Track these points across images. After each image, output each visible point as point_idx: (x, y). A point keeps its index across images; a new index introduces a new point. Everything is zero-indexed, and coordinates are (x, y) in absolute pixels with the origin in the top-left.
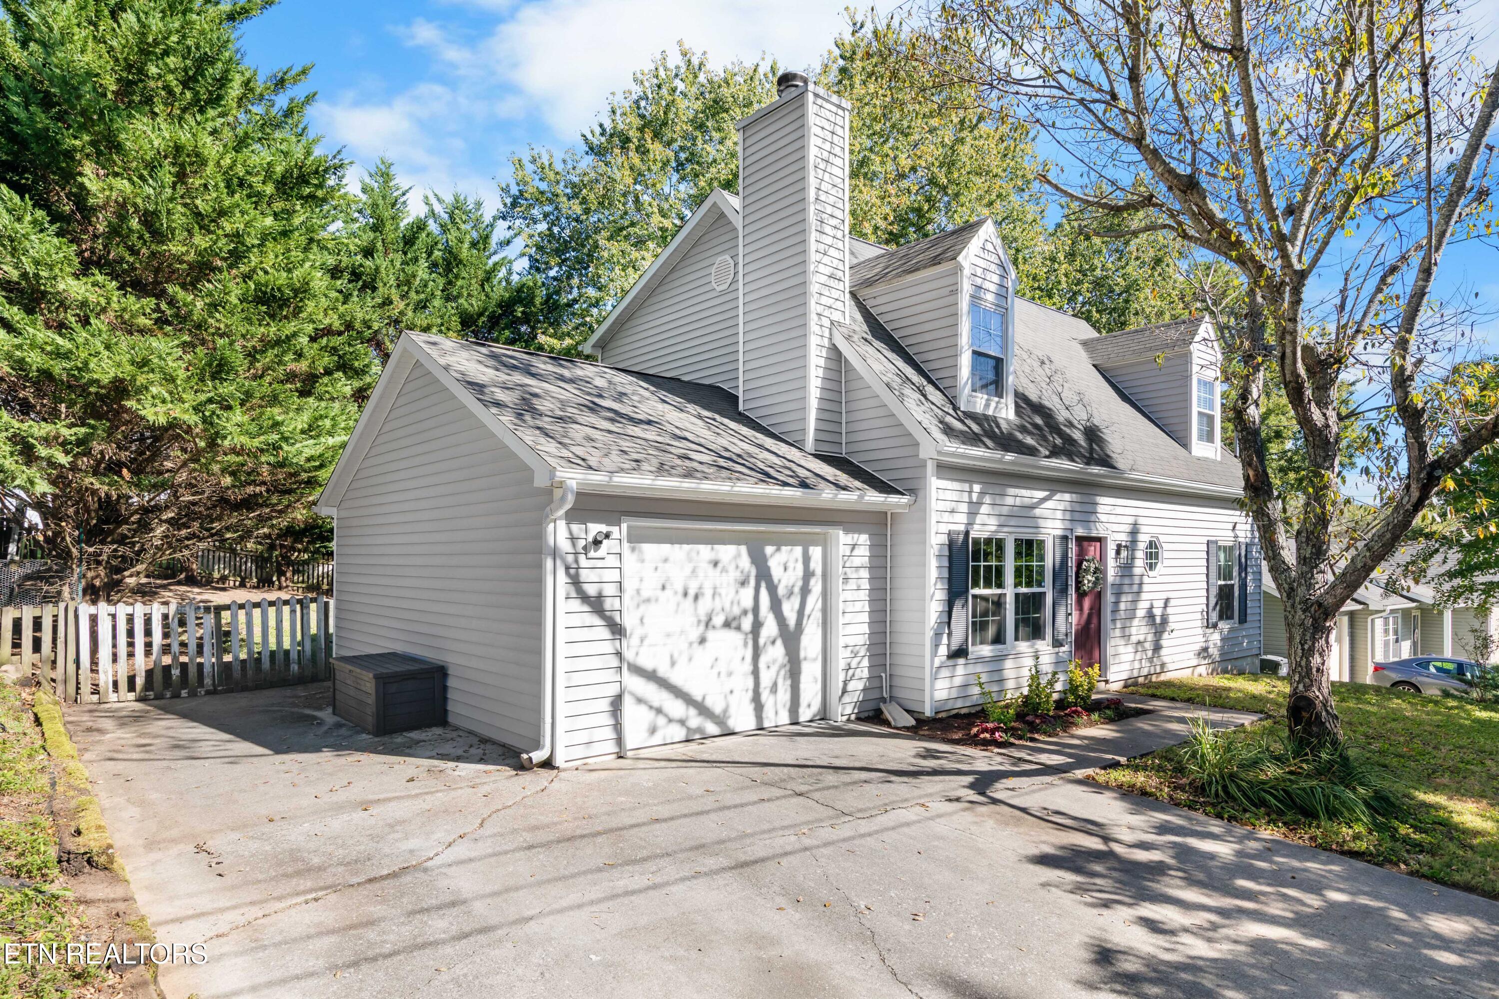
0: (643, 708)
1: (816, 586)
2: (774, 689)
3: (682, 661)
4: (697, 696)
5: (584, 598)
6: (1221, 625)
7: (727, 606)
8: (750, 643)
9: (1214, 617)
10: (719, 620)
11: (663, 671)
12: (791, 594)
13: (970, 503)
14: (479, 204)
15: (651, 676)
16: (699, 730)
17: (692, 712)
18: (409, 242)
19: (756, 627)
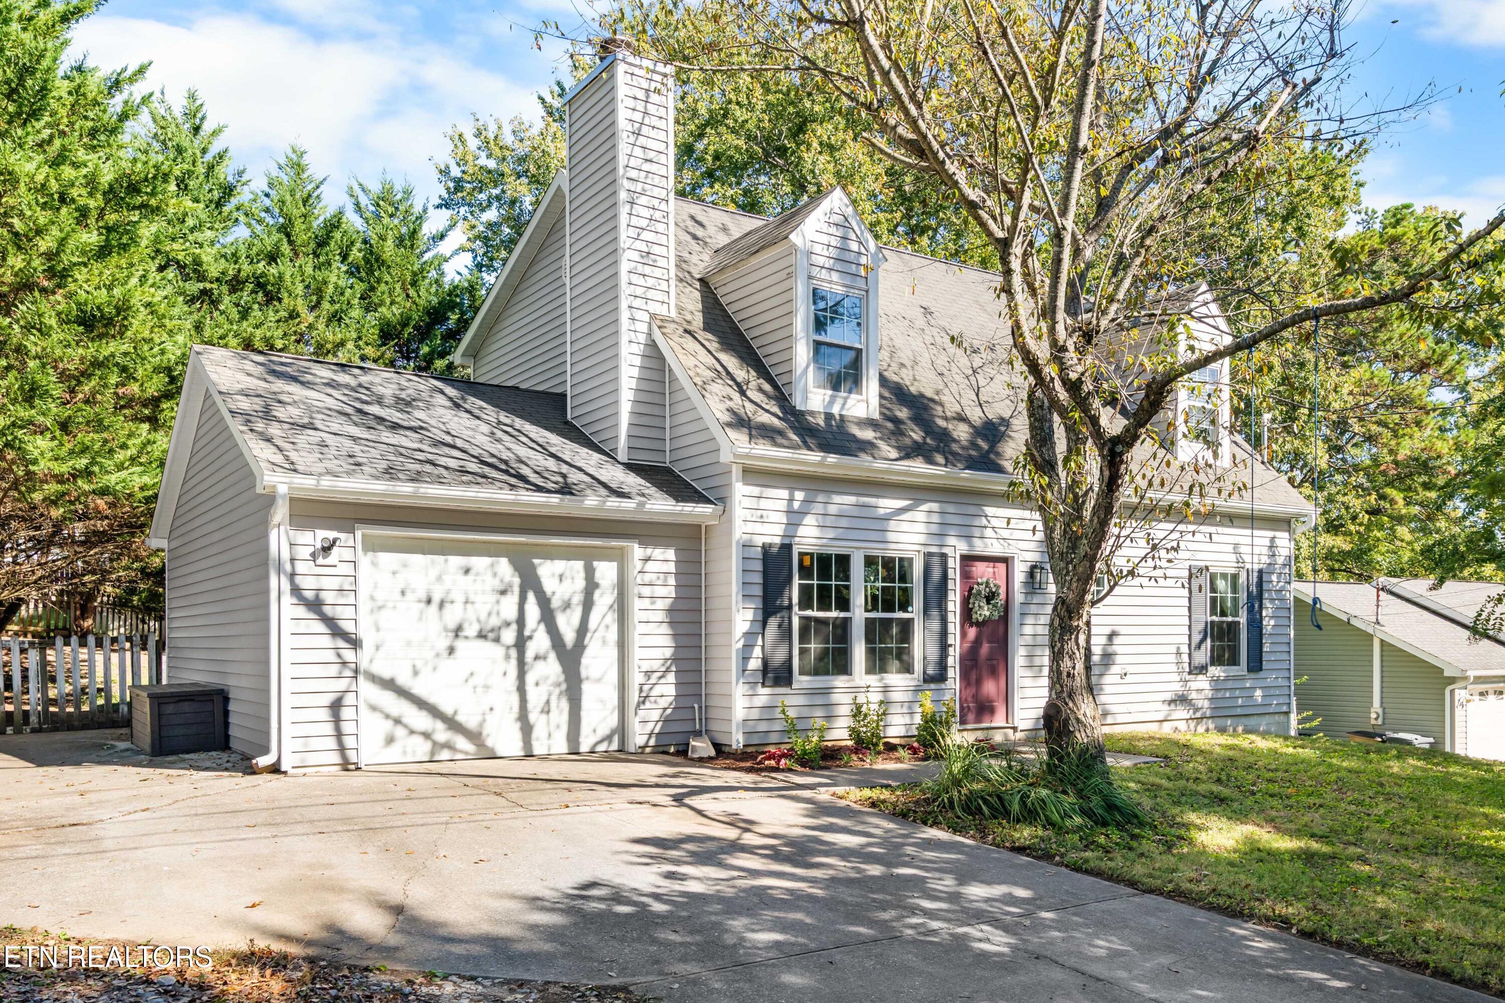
0: (378, 716)
1: (604, 599)
2: (547, 708)
3: (425, 672)
4: (448, 710)
7: (483, 617)
8: (514, 658)
10: (471, 630)
11: (404, 679)
12: (567, 605)
13: (790, 512)
15: (389, 685)
16: (448, 746)
17: (440, 725)
18: (322, 243)
19: (521, 643)
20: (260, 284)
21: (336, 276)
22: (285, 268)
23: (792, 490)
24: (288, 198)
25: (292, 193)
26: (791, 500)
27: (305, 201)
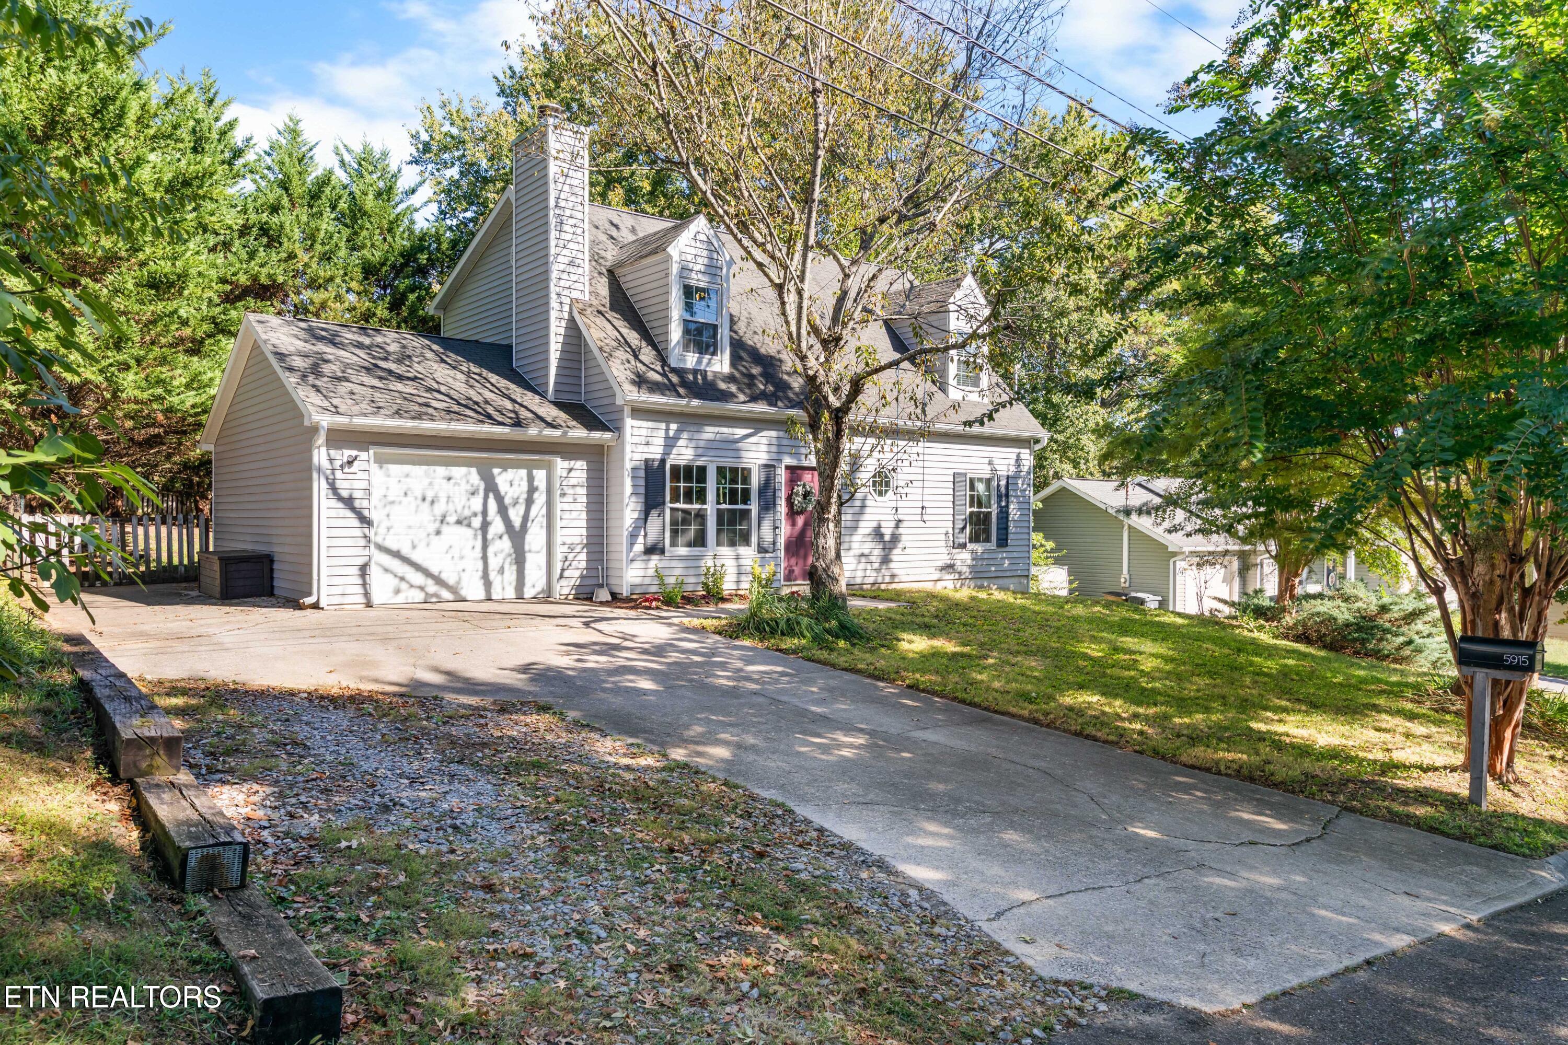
0: (390, 577)
1: (540, 498)
2: (501, 571)
3: (421, 546)
4: (434, 570)
5: (340, 499)
6: (970, 546)
7: (459, 509)
8: (480, 537)
9: (964, 538)
10: (452, 519)
11: (406, 551)
12: (515, 503)
13: (667, 438)
14: (385, 155)
15: (397, 555)
16: (436, 595)
17: (430, 582)
18: (315, 196)
19: (485, 525)
20: (264, 230)
21: (327, 224)
22: (286, 217)
23: (668, 423)
24: (287, 160)
25: (290, 155)
26: (667, 430)
27: (300, 161)
